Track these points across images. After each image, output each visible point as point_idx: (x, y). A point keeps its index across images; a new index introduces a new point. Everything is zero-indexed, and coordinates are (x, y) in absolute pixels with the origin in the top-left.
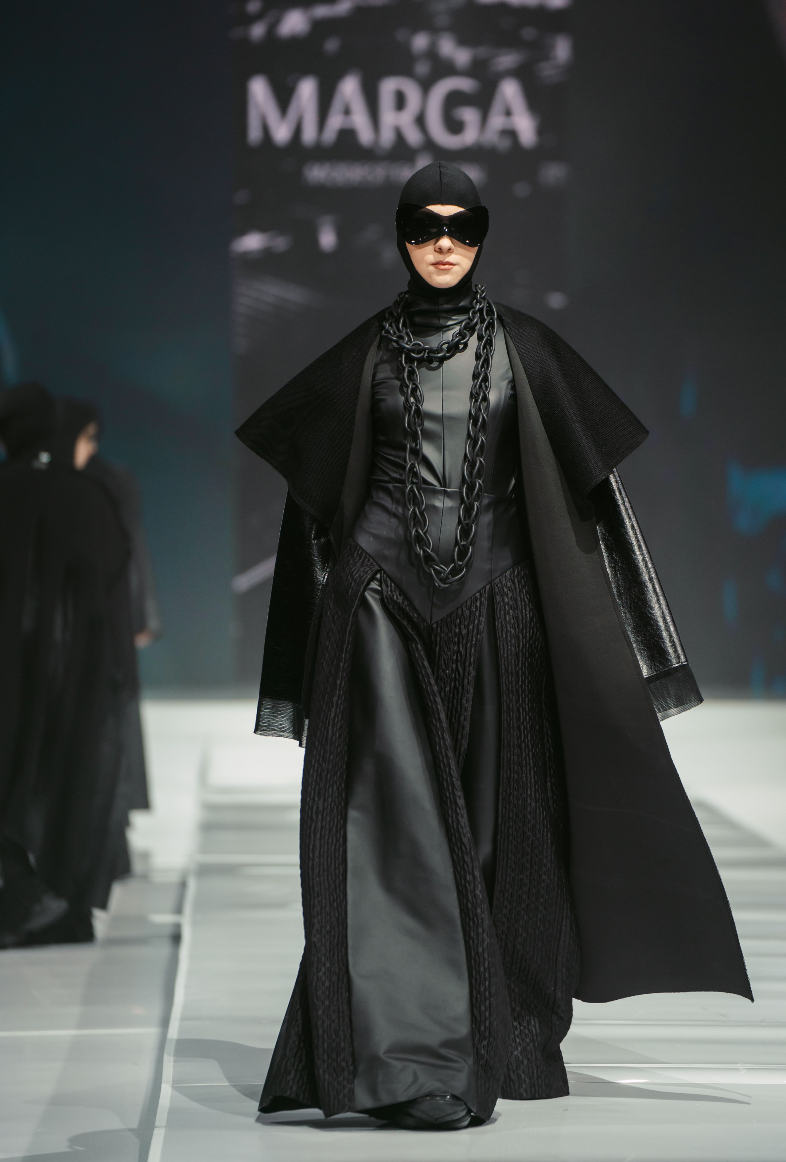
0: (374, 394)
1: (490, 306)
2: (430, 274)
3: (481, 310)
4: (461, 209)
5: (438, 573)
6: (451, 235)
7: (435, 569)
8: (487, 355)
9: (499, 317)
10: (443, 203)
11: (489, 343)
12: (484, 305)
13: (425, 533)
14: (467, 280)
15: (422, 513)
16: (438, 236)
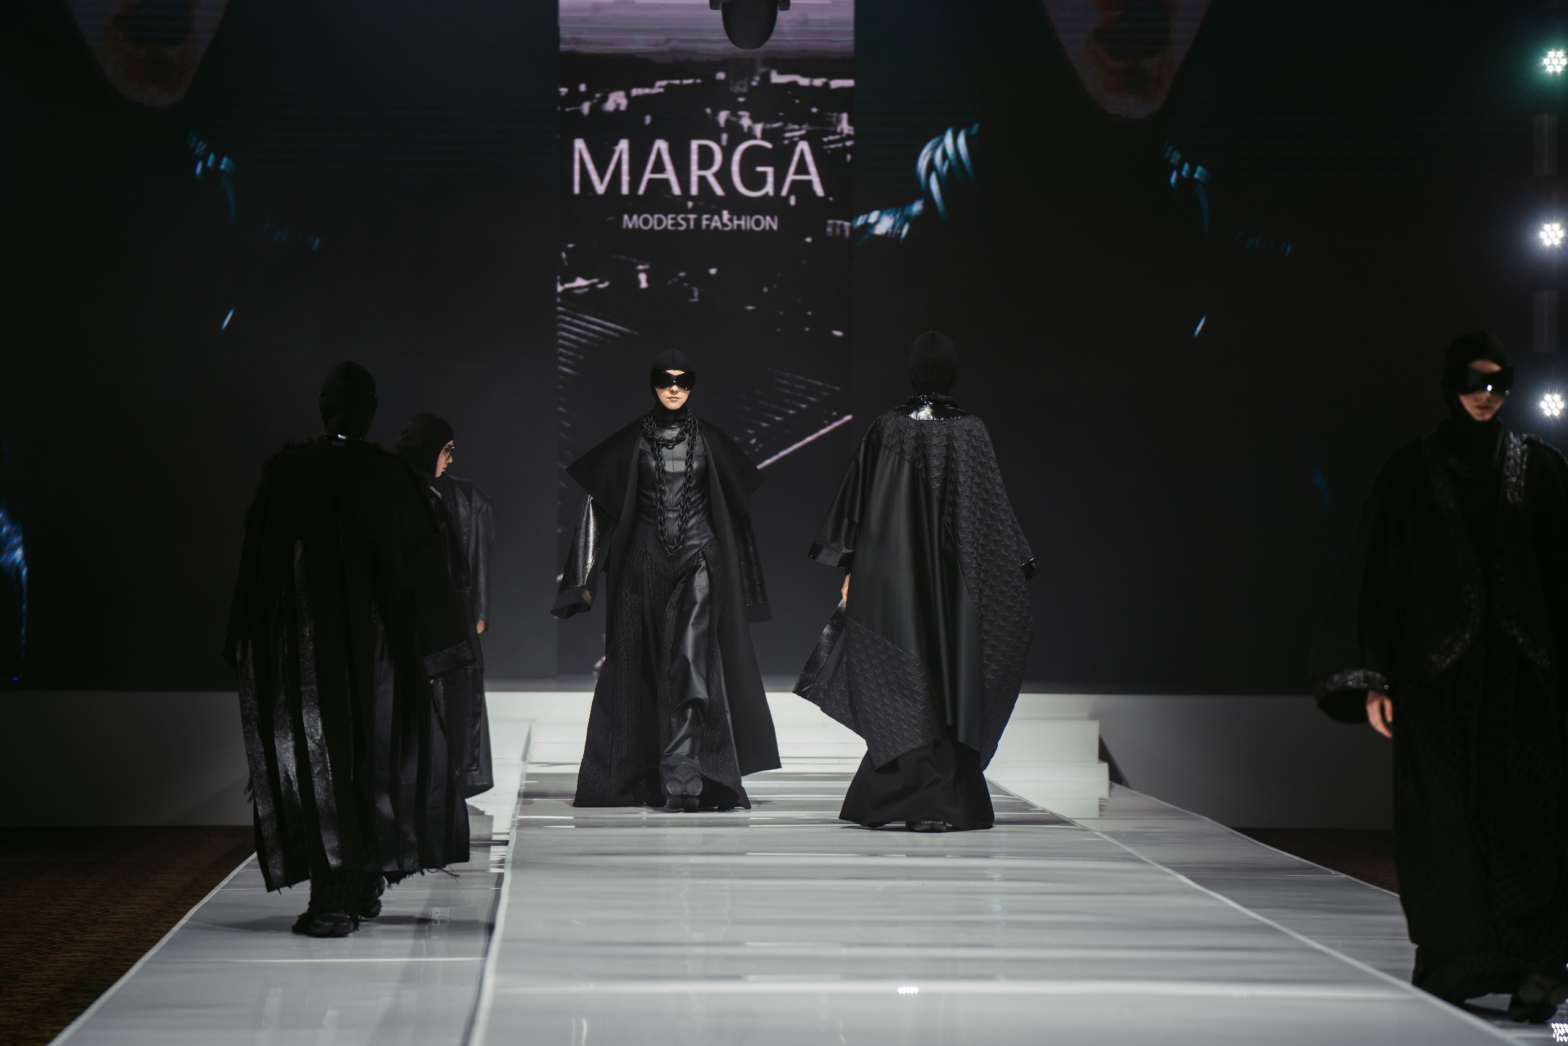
0: (640, 459)
1: (694, 419)
2: (667, 403)
3: (690, 421)
4: (683, 372)
5: (669, 548)
6: (678, 384)
7: (668, 547)
8: (693, 444)
9: (698, 425)
10: (674, 369)
11: (694, 437)
12: (692, 418)
13: (665, 530)
14: (684, 407)
15: (664, 520)
16: (672, 385)
